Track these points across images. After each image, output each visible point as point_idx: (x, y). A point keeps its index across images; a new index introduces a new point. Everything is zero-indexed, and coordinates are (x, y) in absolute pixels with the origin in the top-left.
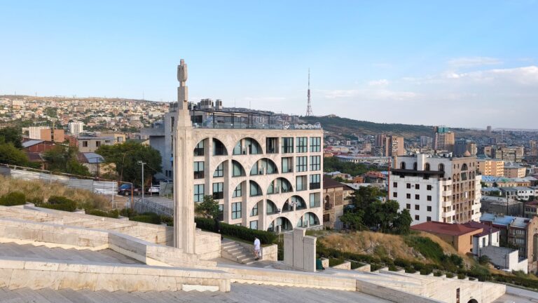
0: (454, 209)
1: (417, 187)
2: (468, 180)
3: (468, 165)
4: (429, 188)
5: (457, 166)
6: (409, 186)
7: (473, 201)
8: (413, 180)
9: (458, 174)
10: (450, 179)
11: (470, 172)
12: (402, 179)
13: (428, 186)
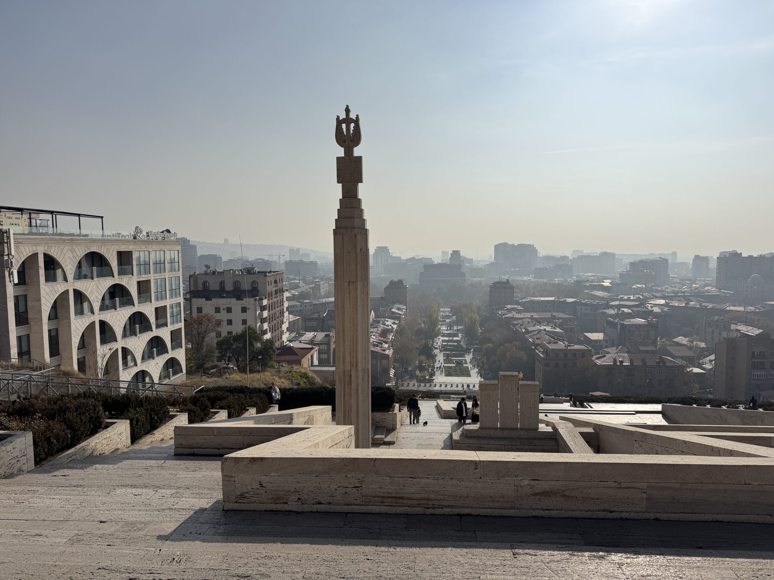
0: (270, 331)
1: (229, 310)
2: (278, 298)
3: (278, 281)
4: (244, 310)
5: (270, 282)
6: (218, 310)
7: (283, 320)
8: (223, 303)
9: (272, 292)
10: (266, 298)
11: (280, 289)
12: (209, 302)
13: (242, 308)
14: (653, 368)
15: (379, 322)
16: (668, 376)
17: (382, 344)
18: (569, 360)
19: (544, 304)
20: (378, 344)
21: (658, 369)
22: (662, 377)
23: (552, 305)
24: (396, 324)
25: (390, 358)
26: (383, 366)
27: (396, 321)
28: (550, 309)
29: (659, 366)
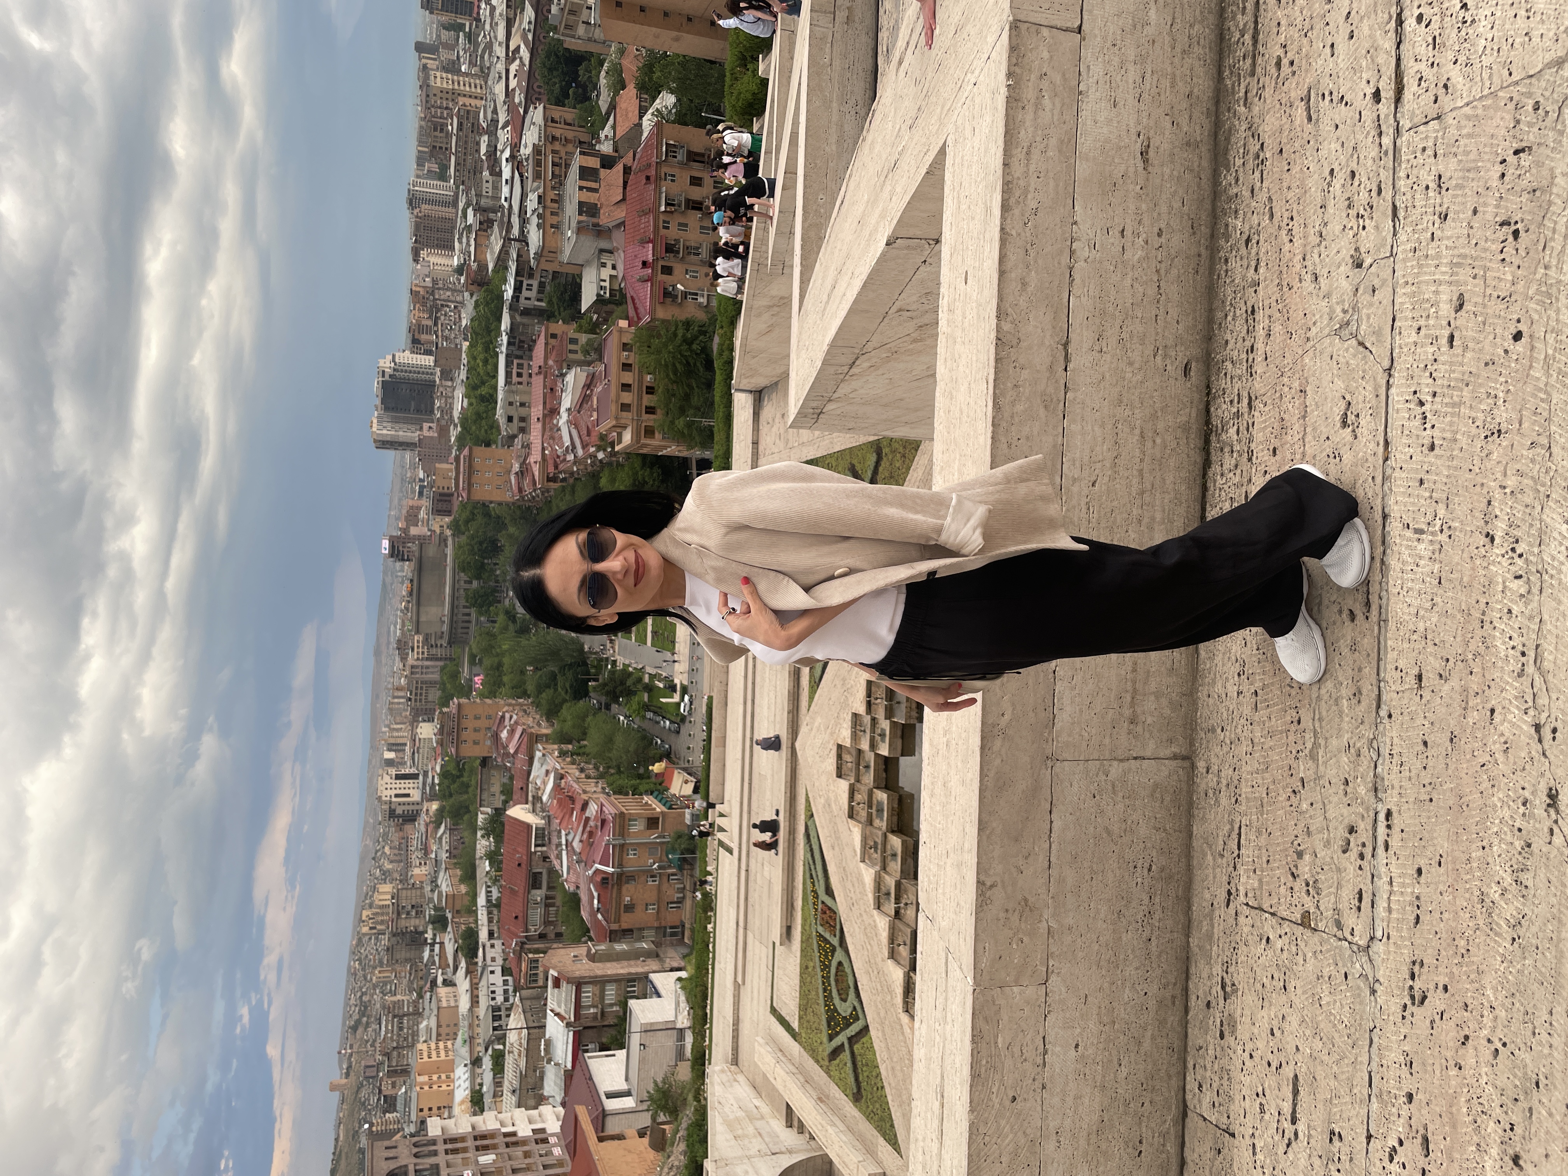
2: (441, 1159)
7: (506, 1135)
11: (416, 1155)
14: (660, 193)
15: (537, 799)
16: (681, 163)
17: (588, 819)
18: (641, 380)
19: (515, 379)
20: (588, 829)
21: (663, 183)
22: (684, 177)
23: (515, 362)
24: (544, 755)
25: (622, 813)
26: (642, 828)
27: (538, 754)
28: (526, 366)
29: (658, 179)
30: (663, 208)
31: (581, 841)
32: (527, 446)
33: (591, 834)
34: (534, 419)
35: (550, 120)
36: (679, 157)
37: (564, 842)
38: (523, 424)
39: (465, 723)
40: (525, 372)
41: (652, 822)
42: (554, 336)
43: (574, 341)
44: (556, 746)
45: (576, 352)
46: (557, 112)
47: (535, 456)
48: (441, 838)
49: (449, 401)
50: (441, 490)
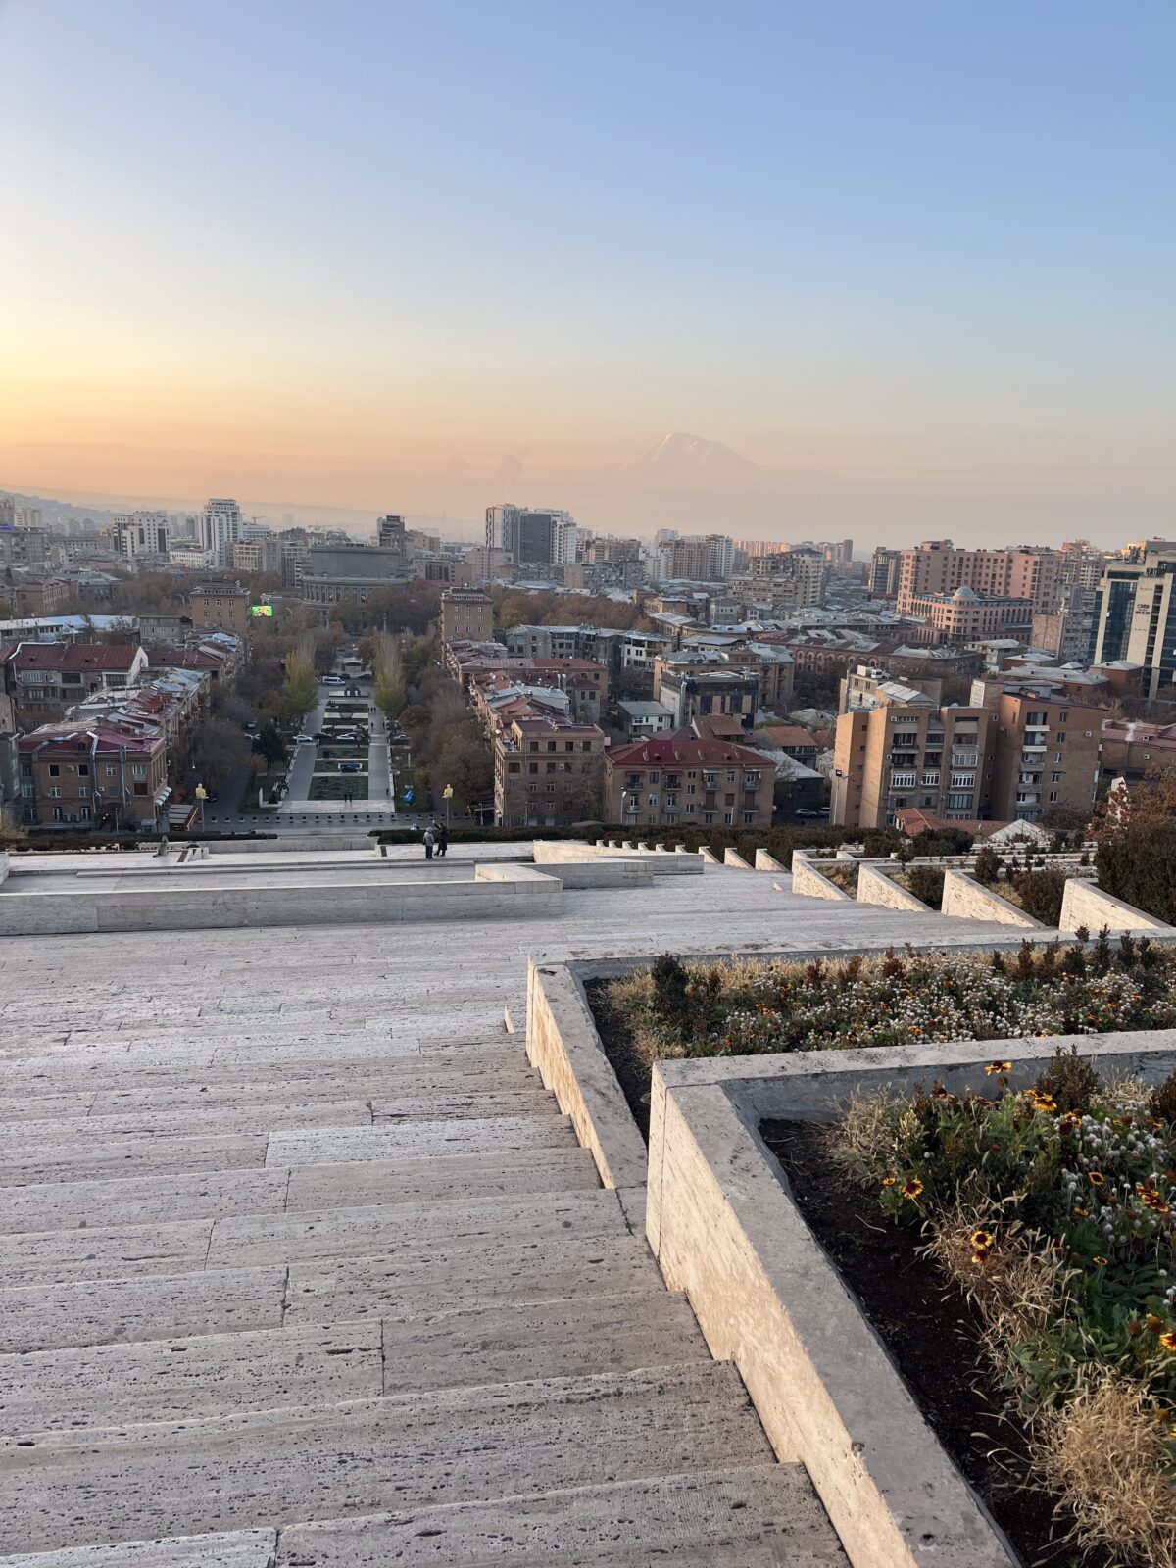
14: (717, 769)
15: (156, 675)
16: (744, 785)
17: (141, 726)
18: (558, 758)
19: (557, 641)
20: (132, 727)
21: (726, 771)
22: (733, 788)
23: (573, 642)
24: (199, 680)
25: (151, 759)
26: (136, 778)
27: (200, 675)
28: (570, 651)
29: (729, 766)
30: (705, 772)
31: (119, 721)
32: (496, 655)
33: (127, 731)
34: (520, 661)
35: (781, 667)
36: (748, 784)
37: (116, 704)
38: (516, 649)
39: (226, 602)
40: (564, 650)
41: (141, 789)
42: (597, 677)
43: (592, 696)
44: (208, 691)
45: (583, 698)
46: (788, 674)
47: (488, 662)
48: (100, 577)
49: (536, 577)
50: (450, 570)
